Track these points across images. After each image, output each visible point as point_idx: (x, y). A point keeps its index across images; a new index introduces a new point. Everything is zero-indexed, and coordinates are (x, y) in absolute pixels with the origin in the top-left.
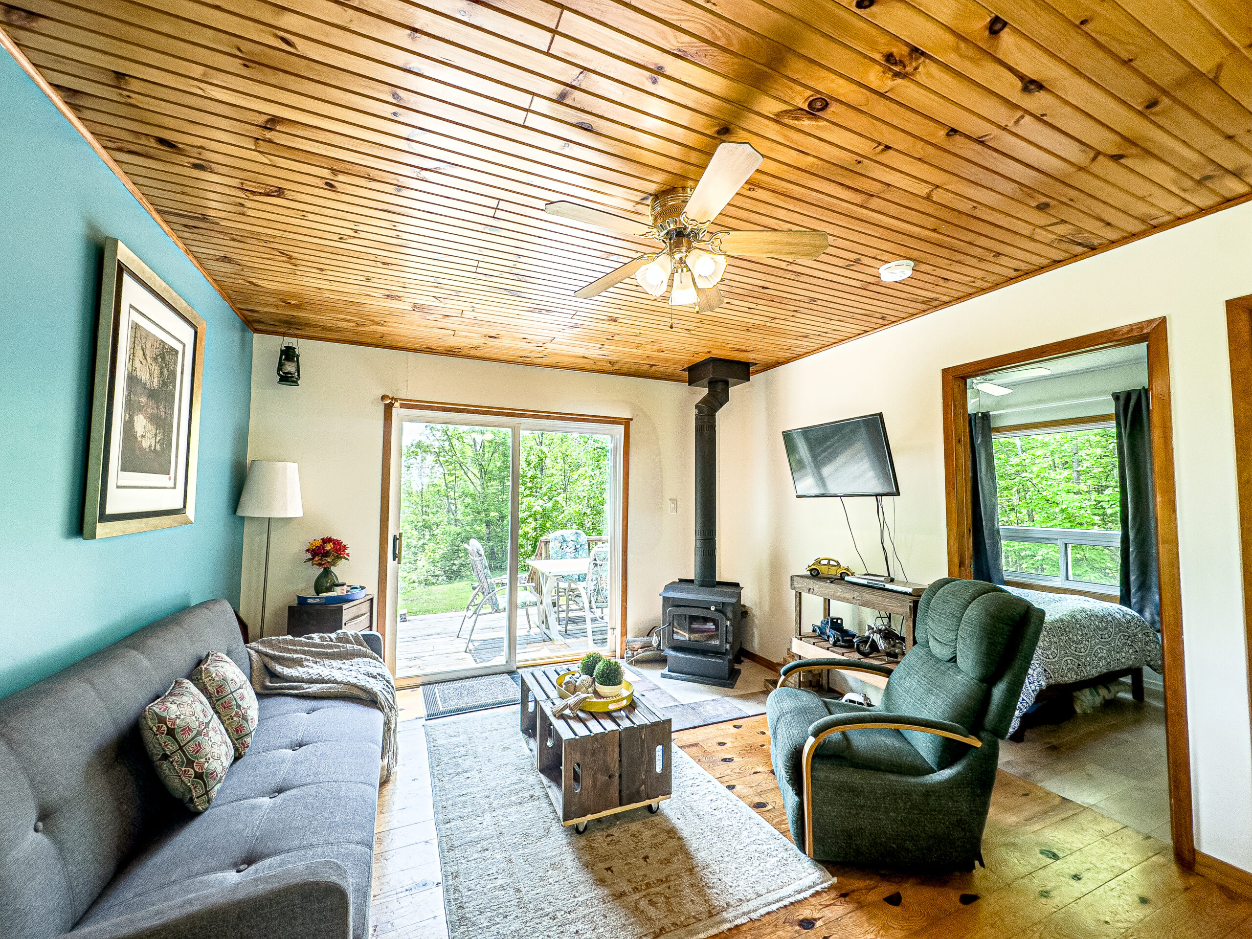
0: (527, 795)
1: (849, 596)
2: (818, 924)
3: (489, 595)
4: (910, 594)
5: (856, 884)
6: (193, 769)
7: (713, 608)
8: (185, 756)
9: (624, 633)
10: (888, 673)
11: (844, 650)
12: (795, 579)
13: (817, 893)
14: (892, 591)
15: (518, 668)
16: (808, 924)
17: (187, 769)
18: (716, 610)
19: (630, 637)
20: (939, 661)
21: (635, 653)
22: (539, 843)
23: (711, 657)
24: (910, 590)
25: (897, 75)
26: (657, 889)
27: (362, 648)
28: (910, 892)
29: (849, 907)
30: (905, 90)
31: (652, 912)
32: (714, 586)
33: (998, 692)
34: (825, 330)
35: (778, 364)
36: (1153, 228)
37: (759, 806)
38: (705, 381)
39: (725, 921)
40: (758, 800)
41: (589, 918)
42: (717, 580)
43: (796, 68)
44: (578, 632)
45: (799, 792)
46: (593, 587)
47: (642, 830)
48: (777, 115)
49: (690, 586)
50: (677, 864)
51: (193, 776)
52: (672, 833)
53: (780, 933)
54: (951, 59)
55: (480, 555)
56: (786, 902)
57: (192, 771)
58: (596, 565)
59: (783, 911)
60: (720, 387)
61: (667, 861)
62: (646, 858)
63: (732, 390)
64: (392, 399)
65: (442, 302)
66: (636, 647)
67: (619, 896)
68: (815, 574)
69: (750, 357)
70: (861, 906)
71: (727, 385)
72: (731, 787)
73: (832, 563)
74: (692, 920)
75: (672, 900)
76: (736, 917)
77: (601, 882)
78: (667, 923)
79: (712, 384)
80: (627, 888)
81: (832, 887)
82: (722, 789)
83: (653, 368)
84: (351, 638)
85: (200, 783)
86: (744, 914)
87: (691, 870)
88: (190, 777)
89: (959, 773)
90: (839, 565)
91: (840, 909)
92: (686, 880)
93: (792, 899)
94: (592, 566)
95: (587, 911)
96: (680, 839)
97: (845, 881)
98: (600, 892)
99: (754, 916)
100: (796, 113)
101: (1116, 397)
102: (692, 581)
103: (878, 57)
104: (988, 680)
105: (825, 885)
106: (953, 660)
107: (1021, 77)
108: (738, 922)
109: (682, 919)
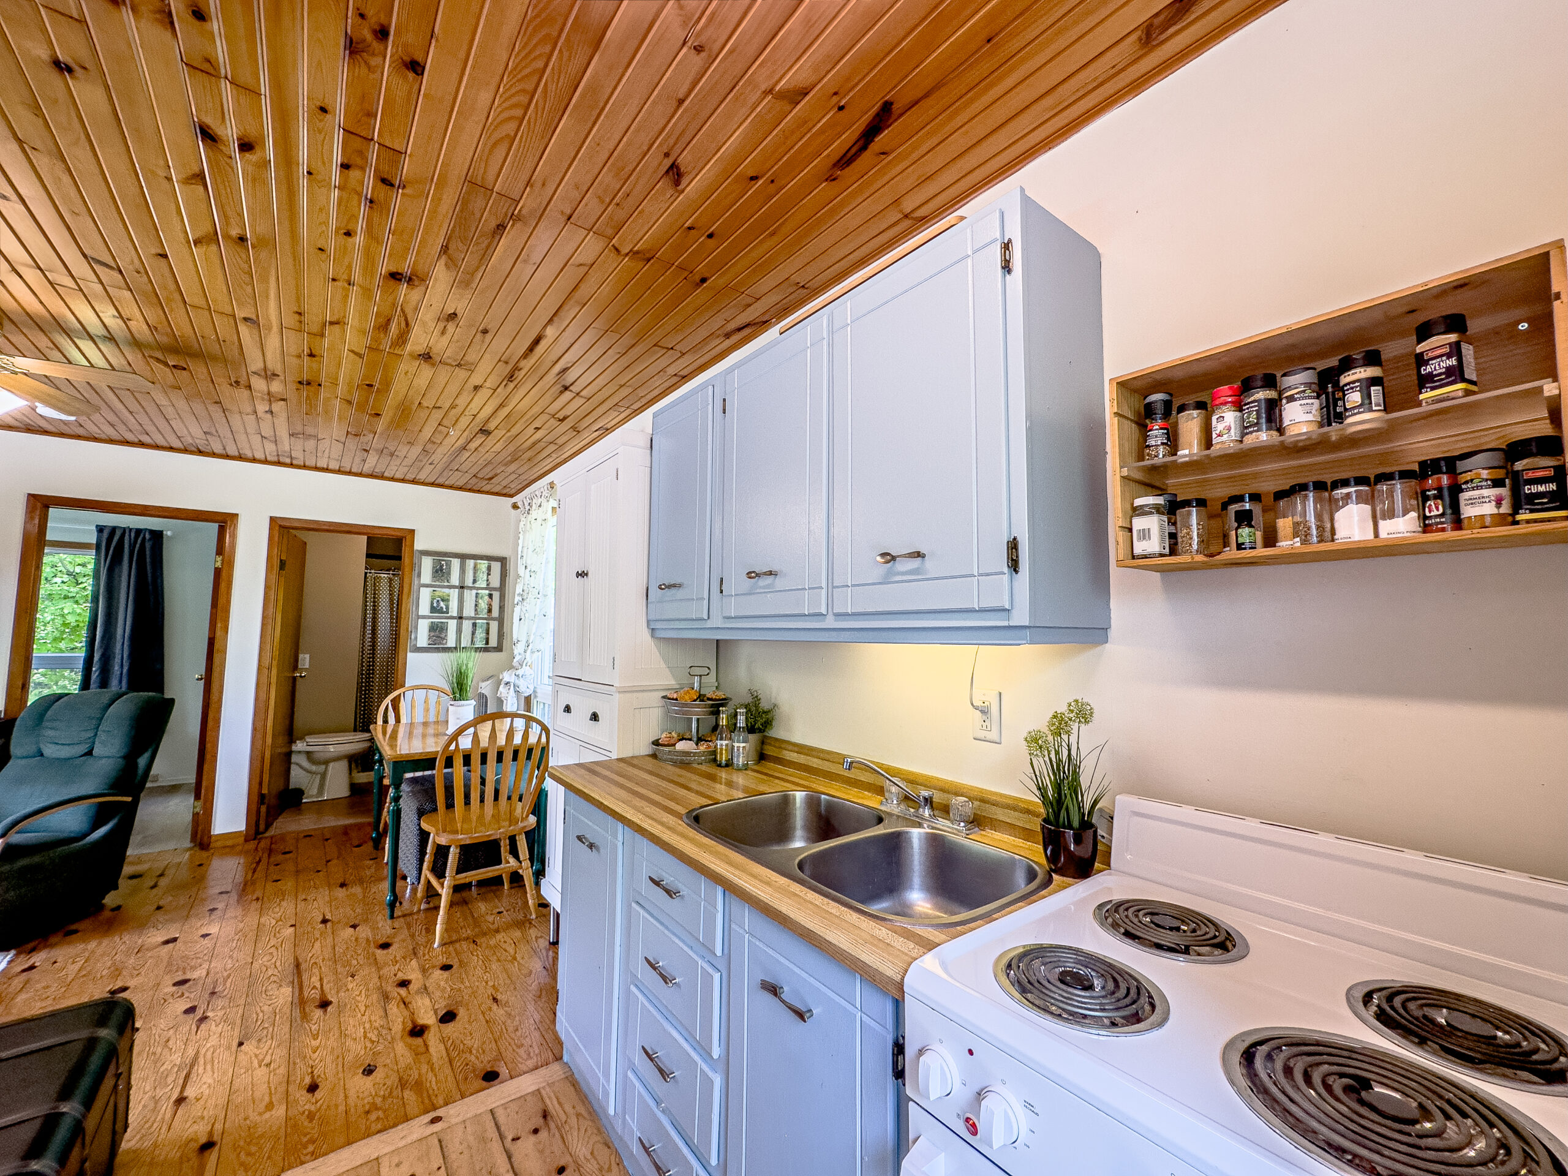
30: (225, 388)
33: (142, 761)
100: (165, 362)
101: (101, 529)
103: (234, 380)
104: (132, 756)
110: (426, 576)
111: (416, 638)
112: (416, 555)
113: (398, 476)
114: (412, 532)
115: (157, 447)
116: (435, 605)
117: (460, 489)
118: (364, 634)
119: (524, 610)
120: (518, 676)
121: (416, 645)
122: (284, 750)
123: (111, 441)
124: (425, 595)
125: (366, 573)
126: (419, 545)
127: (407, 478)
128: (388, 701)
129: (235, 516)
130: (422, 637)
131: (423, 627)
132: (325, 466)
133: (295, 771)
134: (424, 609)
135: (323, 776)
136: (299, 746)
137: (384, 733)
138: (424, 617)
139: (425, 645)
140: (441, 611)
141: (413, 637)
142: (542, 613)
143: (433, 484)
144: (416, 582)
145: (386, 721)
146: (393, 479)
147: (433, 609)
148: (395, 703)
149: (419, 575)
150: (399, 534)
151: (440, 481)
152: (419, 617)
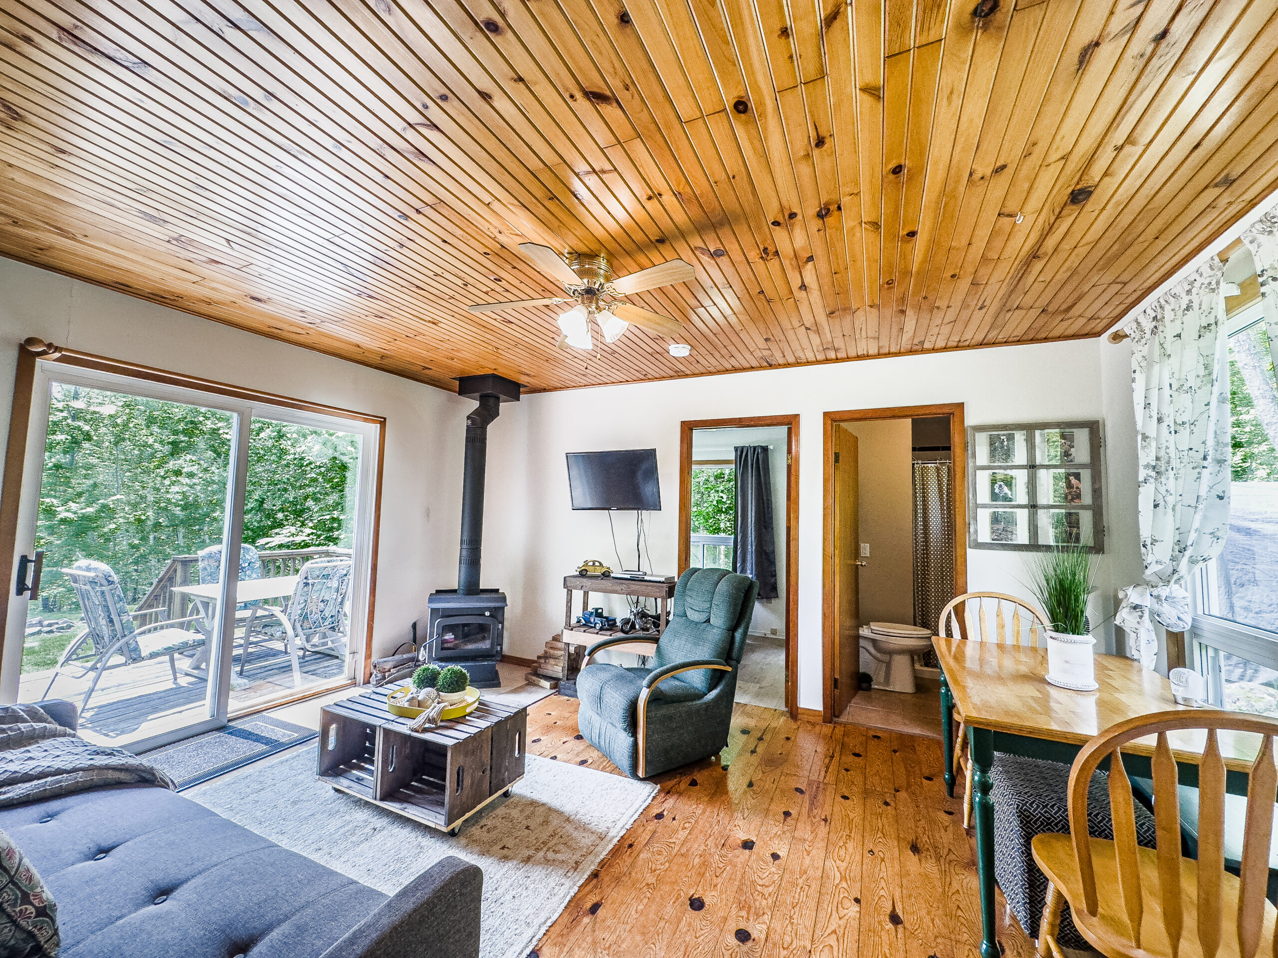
0: (368, 830)
1: (618, 588)
2: (665, 813)
3: (125, 639)
4: (663, 582)
5: (671, 783)
6: (32, 904)
7: (487, 614)
8: (19, 888)
9: (368, 656)
10: (656, 640)
11: (609, 633)
12: (568, 579)
13: (654, 798)
14: (650, 581)
15: (229, 721)
16: (660, 816)
17: (23, 907)
18: (490, 616)
19: (374, 659)
20: (697, 623)
21: (387, 674)
22: (419, 860)
23: (483, 661)
24: (663, 579)
25: (762, 258)
26: (553, 842)
27: (47, 725)
28: (698, 776)
29: (676, 796)
30: (759, 266)
31: (559, 857)
32: (478, 594)
33: (738, 635)
34: (601, 373)
35: (545, 390)
36: (798, 364)
37: (583, 763)
38: (477, 395)
39: (614, 837)
40: (579, 759)
41: (516, 884)
42: (481, 587)
43: (725, 233)
44: (259, 671)
45: (634, 734)
46: (299, 612)
47: (508, 811)
48: (696, 248)
49: (454, 596)
50: (555, 822)
51: (33, 915)
52: (533, 803)
53: (649, 828)
54: (786, 263)
55: (111, 583)
56: (641, 810)
57: (31, 909)
58: (307, 584)
59: (642, 816)
60: (491, 401)
61: (546, 822)
62: (527, 828)
63: (502, 406)
64: (50, 346)
65: (232, 248)
66: (387, 668)
67: (528, 860)
68: (583, 574)
69: (523, 379)
70: (680, 794)
71: (497, 399)
72: (554, 758)
73: (597, 564)
74: (593, 848)
75: (570, 843)
76: (618, 833)
77: (506, 858)
78: (576, 857)
79: (483, 399)
80: (531, 852)
81: (660, 791)
82: (548, 760)
83: (427, 371)
84: (22, 713)
85: (44, 922)
86: (622, 828)
87: (568, 820)
88: (30, 917)
89: (721, 690)
90: (601, 564)
91: (671, 802)
92: (569, 827)
93: (643, 807)
94: (301, 585)
95: (510, 882)
96: (543, 805)
97: (664, 785)
98: (510, 864)
99: (628, 827)
100: (707, 251)
101: (736, 449)
102: (454, 591)
103: (762, 247)
104: (733, 629)
105: (656, 791)
106: (708, 621)
107: (803, 282)
108: (621, 834)
109: (585, 850)
110: (982, 455)
111: (976, 531)
112: (969, 432)
113: (938, 346)
114: (961, 406)
115: (744, 369)
116: (997, 491)
117: (1019, 342)
118: (916, 525)
119: (1162, 490)
120: (1158, 597)
121: (976, 540)
122: (852, 633)
123: (719, 372)
124: (983, 480)
125: (913, 464)
126: (971, 419)
127: (950, 344)
128: (949, 607)
129: (797, 416)
130: (983, 530)
131: (984, 518)
132: (865, 353)
133: (864, 656)
134: (983, 495)
135: (889, 665)
136: (864, 631)
137: (949, 646)
138: (984, 506)
139: (989, 541)
140: (1006, 498)
141: (972, 530)
142: (1214, 493)
143: (981, 345)
144: (971, 464)
145: (949, 634)
146: (934, 350)
147: (994, 496)
148: (959, 611)
149: (974, 456)
150: (947, 411)
151: (991, 336)
152: (977, 506)
